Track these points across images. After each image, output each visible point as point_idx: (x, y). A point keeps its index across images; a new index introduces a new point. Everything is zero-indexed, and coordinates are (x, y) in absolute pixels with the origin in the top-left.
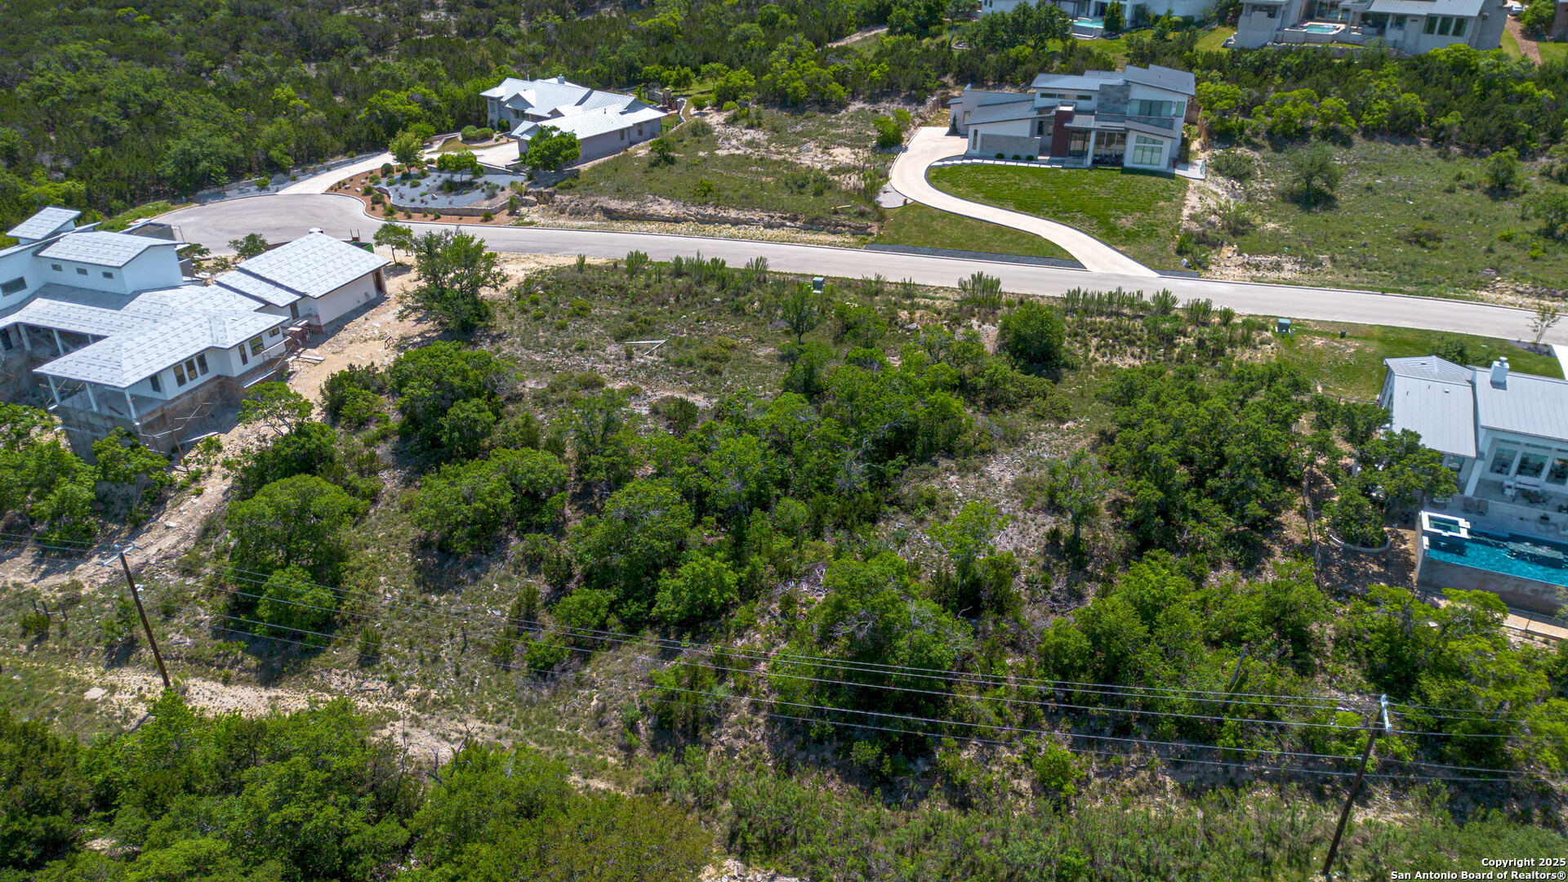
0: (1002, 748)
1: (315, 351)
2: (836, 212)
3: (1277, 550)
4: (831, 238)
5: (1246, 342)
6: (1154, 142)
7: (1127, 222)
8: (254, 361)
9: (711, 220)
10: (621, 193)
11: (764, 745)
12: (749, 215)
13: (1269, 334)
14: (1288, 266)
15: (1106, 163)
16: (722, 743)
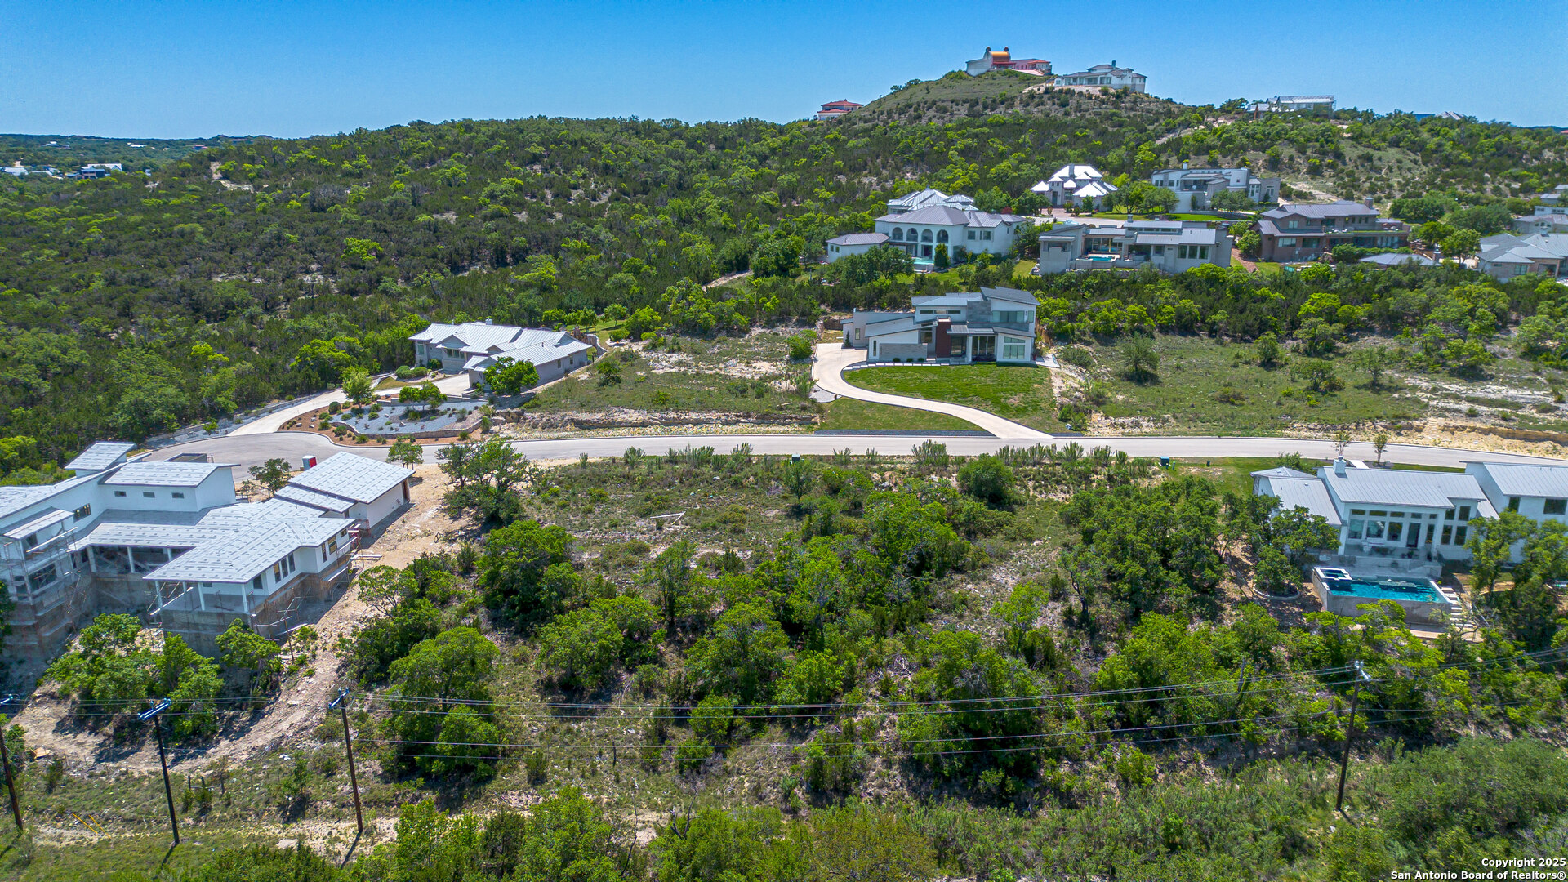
0: (1087, 763)
1: (370, 550)
2: (781, 409)
3: (1228, 606)
4: (783, 429)
5: (1143, 474)
6: (1018, 341)
7: (1015, 401)
8: (332, 558)
9: (675, 423)
11: (904, 790)
12: (708, 416)
13: (1156, 468)
14: (1145, 424)
15: (983, 360)
16: (870, 794)
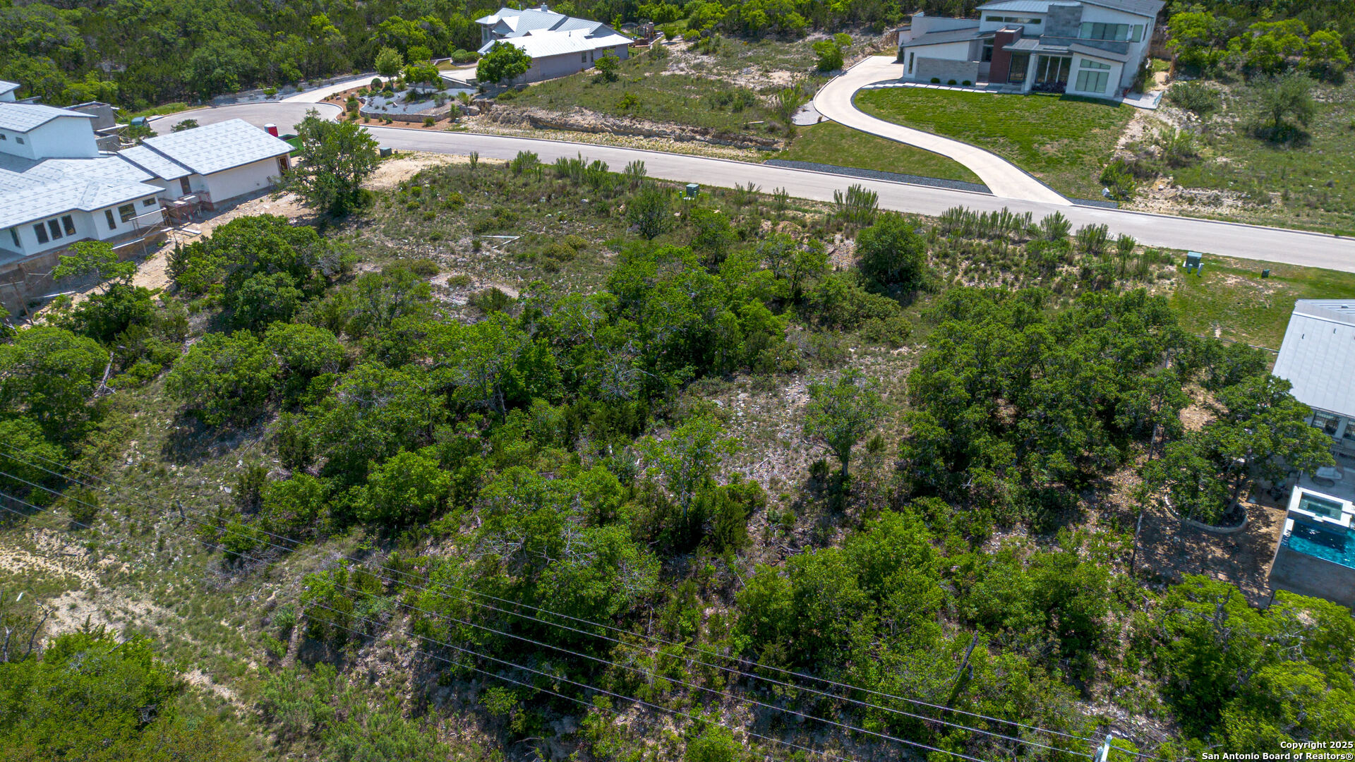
0: (667, 718)
2: (747, 128)
3: (1094, 515)
4: (735, 153)
5: (1141, 274)
6: (1101, 66)
7: (1051, 149)
8: (122, 227)
9: (625, 132)
10: (552, 105)
11: (410, 674)
12: (662, 127)
13: (1173, 269)
14: (1230, 202)
15: (1047, 90)
16: (366, 664)
